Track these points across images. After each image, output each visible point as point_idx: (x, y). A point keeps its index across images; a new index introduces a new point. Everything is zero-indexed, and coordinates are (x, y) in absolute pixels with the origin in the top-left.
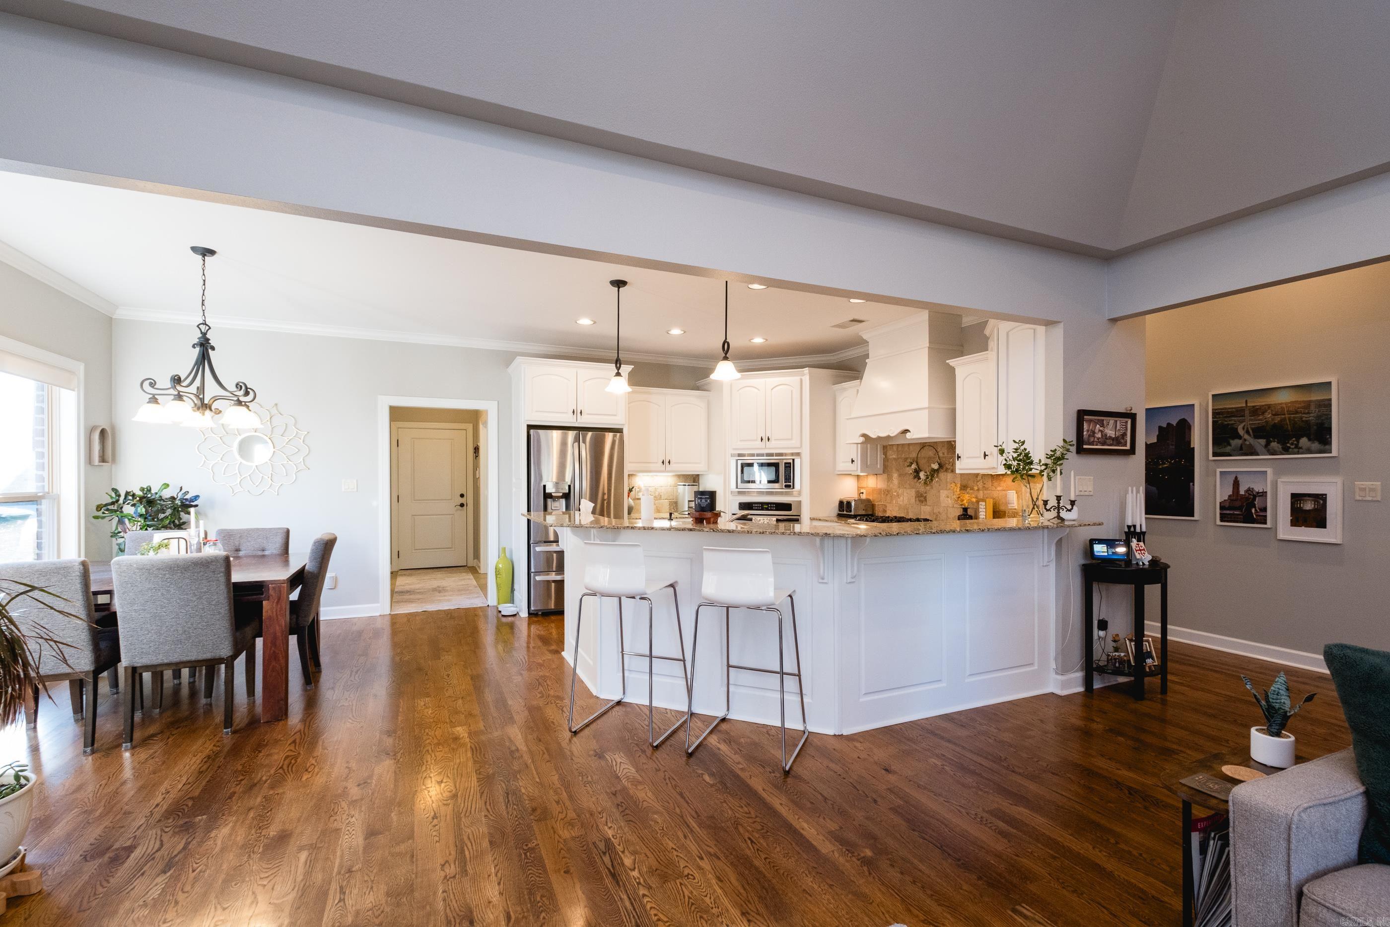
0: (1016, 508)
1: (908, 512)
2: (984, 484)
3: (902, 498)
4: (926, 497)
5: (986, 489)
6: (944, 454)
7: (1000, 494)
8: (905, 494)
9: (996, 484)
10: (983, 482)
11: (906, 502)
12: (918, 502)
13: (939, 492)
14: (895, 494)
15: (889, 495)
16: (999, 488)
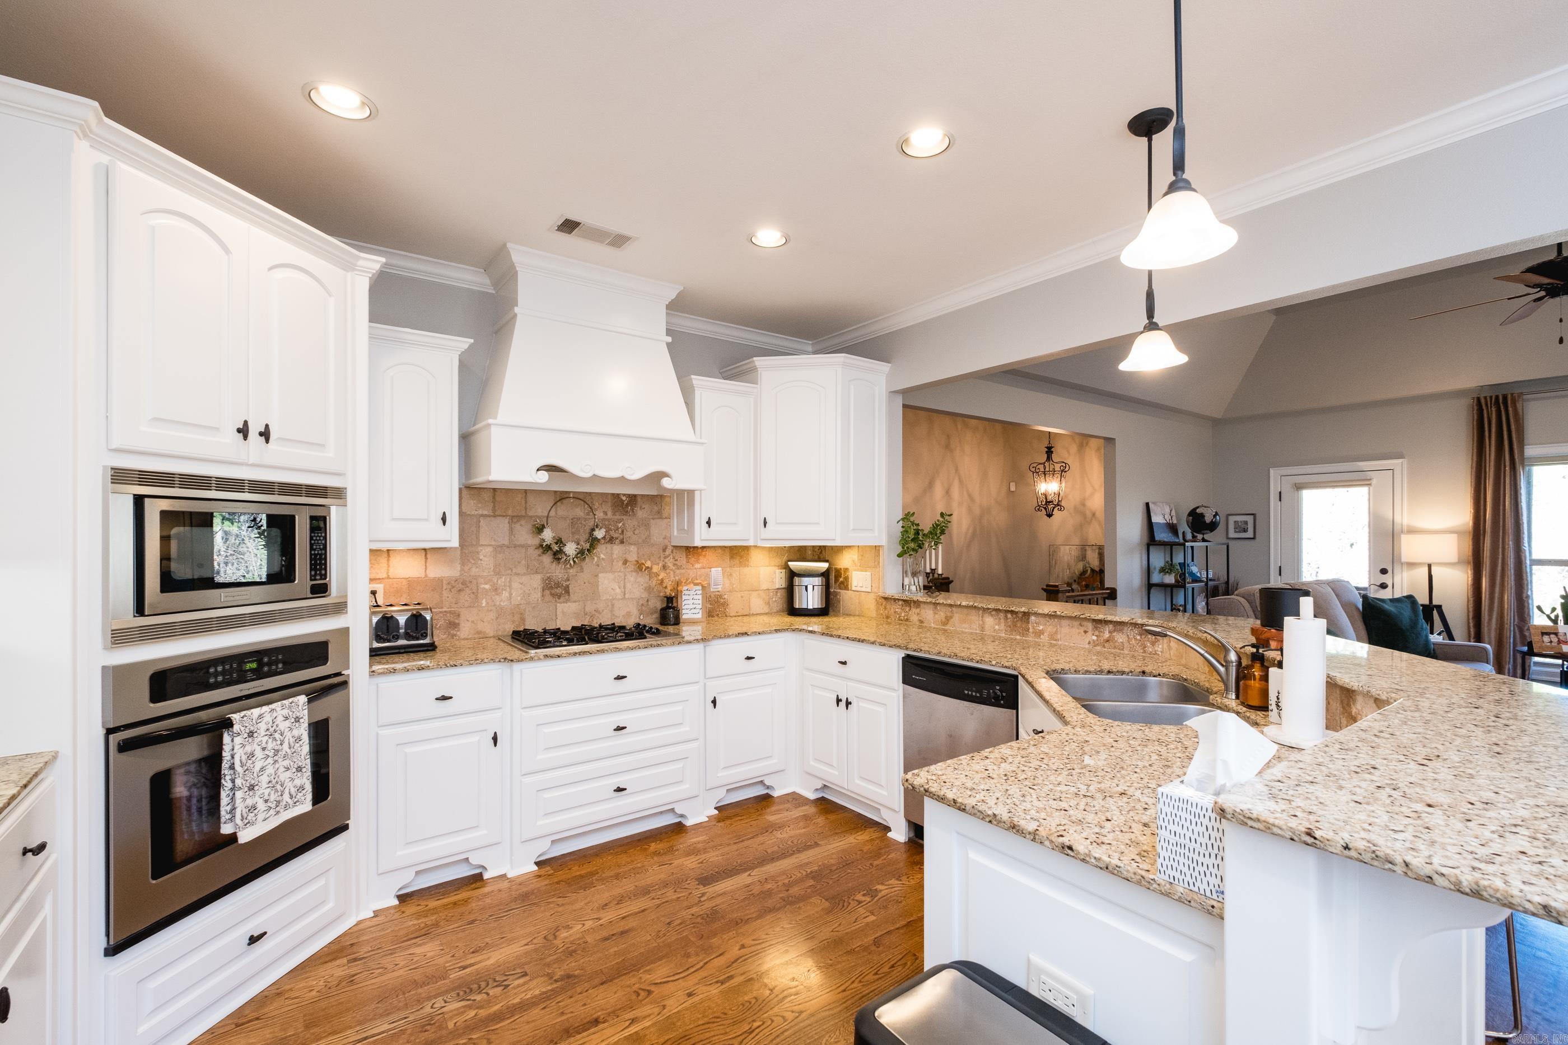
0: (720, 589)
1: (523, 620)
2: (676, 560)
3: (505, 594)
4: (568, 586)
5: (679, 567)
6: (605, 513)
7: (699, 573)
8: (515, 585)
9: (692, 560)
10: (674, 558)
11: (517, 599)
12: (548, 598)
13: (597, 576)
14: (487, 587)
15: (468, 591)
16: (697, 566)
